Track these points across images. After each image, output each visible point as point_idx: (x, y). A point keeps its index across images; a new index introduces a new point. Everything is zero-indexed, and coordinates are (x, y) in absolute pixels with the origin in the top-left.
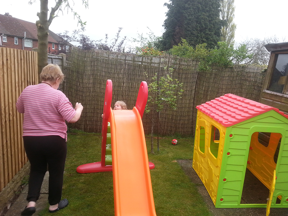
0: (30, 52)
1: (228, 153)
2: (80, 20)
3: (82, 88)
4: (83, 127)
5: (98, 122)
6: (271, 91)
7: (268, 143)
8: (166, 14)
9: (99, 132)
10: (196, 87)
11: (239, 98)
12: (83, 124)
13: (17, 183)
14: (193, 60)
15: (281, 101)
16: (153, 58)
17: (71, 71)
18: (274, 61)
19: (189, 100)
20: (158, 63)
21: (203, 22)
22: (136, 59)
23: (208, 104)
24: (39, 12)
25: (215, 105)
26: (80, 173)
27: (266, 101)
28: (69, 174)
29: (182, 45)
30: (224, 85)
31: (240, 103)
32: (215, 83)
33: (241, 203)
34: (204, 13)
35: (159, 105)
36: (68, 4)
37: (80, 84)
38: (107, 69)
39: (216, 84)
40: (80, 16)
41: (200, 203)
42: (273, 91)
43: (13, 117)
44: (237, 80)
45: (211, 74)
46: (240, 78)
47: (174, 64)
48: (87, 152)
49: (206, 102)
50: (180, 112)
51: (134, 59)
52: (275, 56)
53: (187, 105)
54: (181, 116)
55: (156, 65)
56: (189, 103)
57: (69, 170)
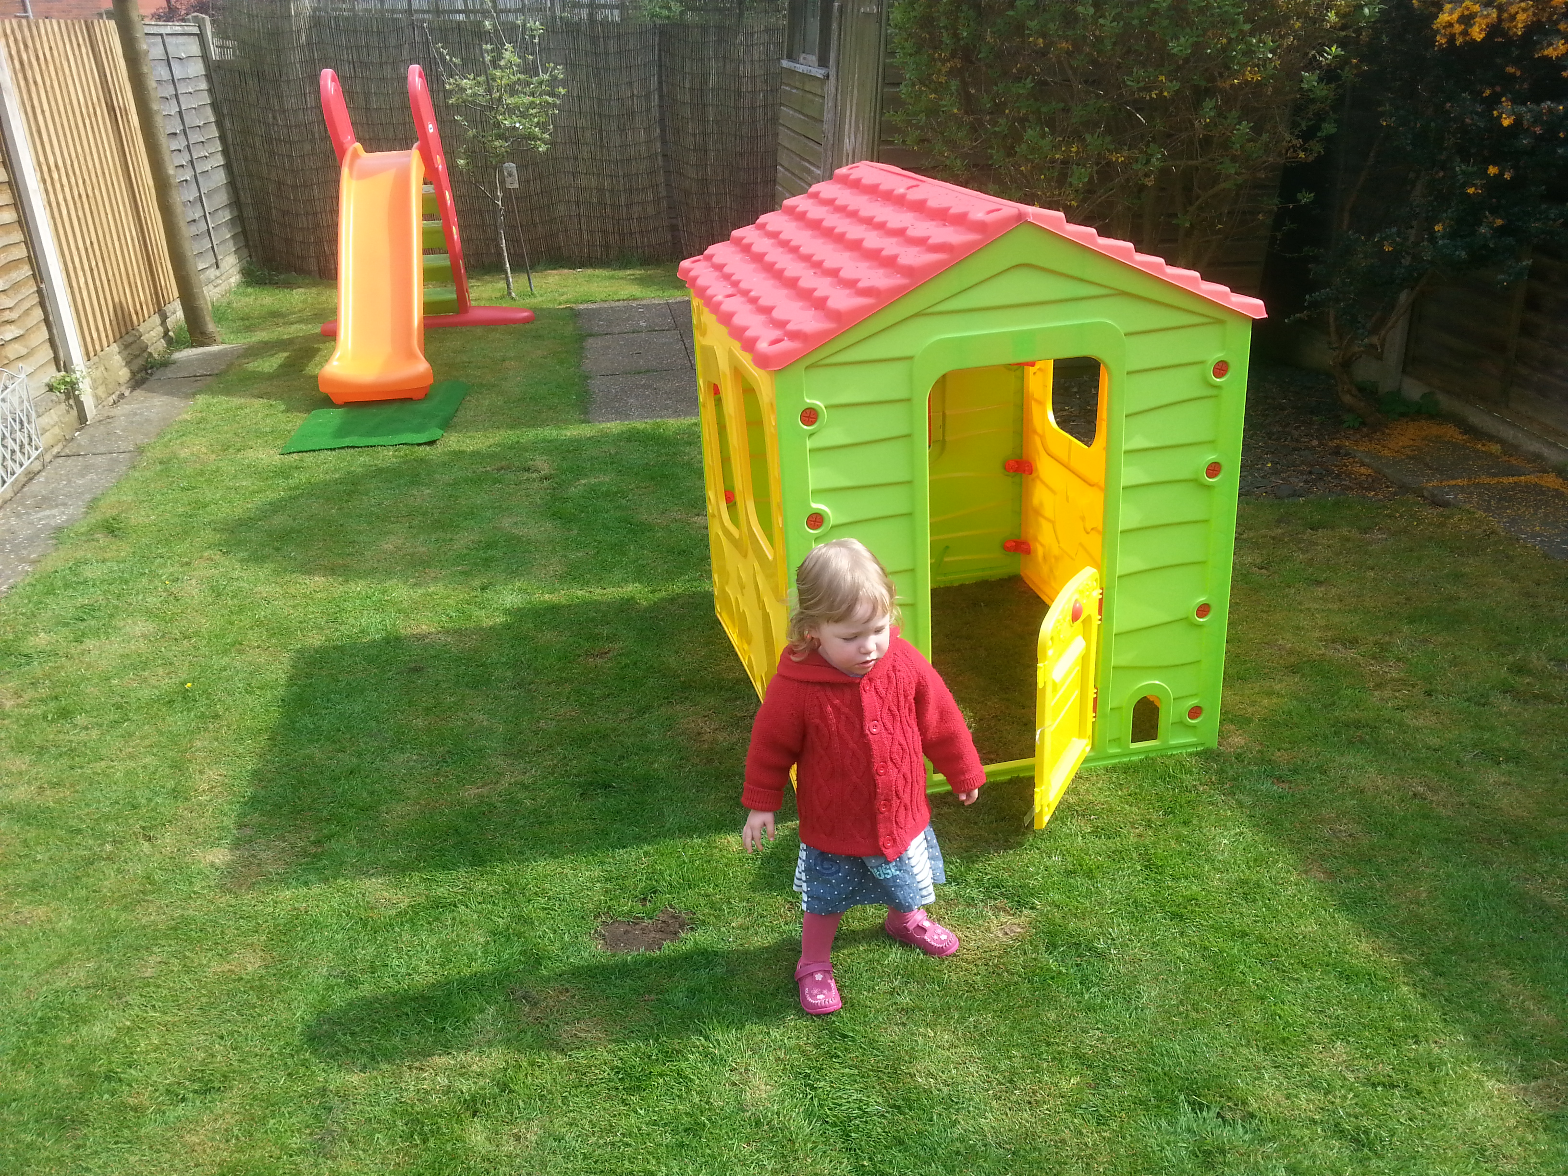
17: (237, 75)
38: (354, 51)
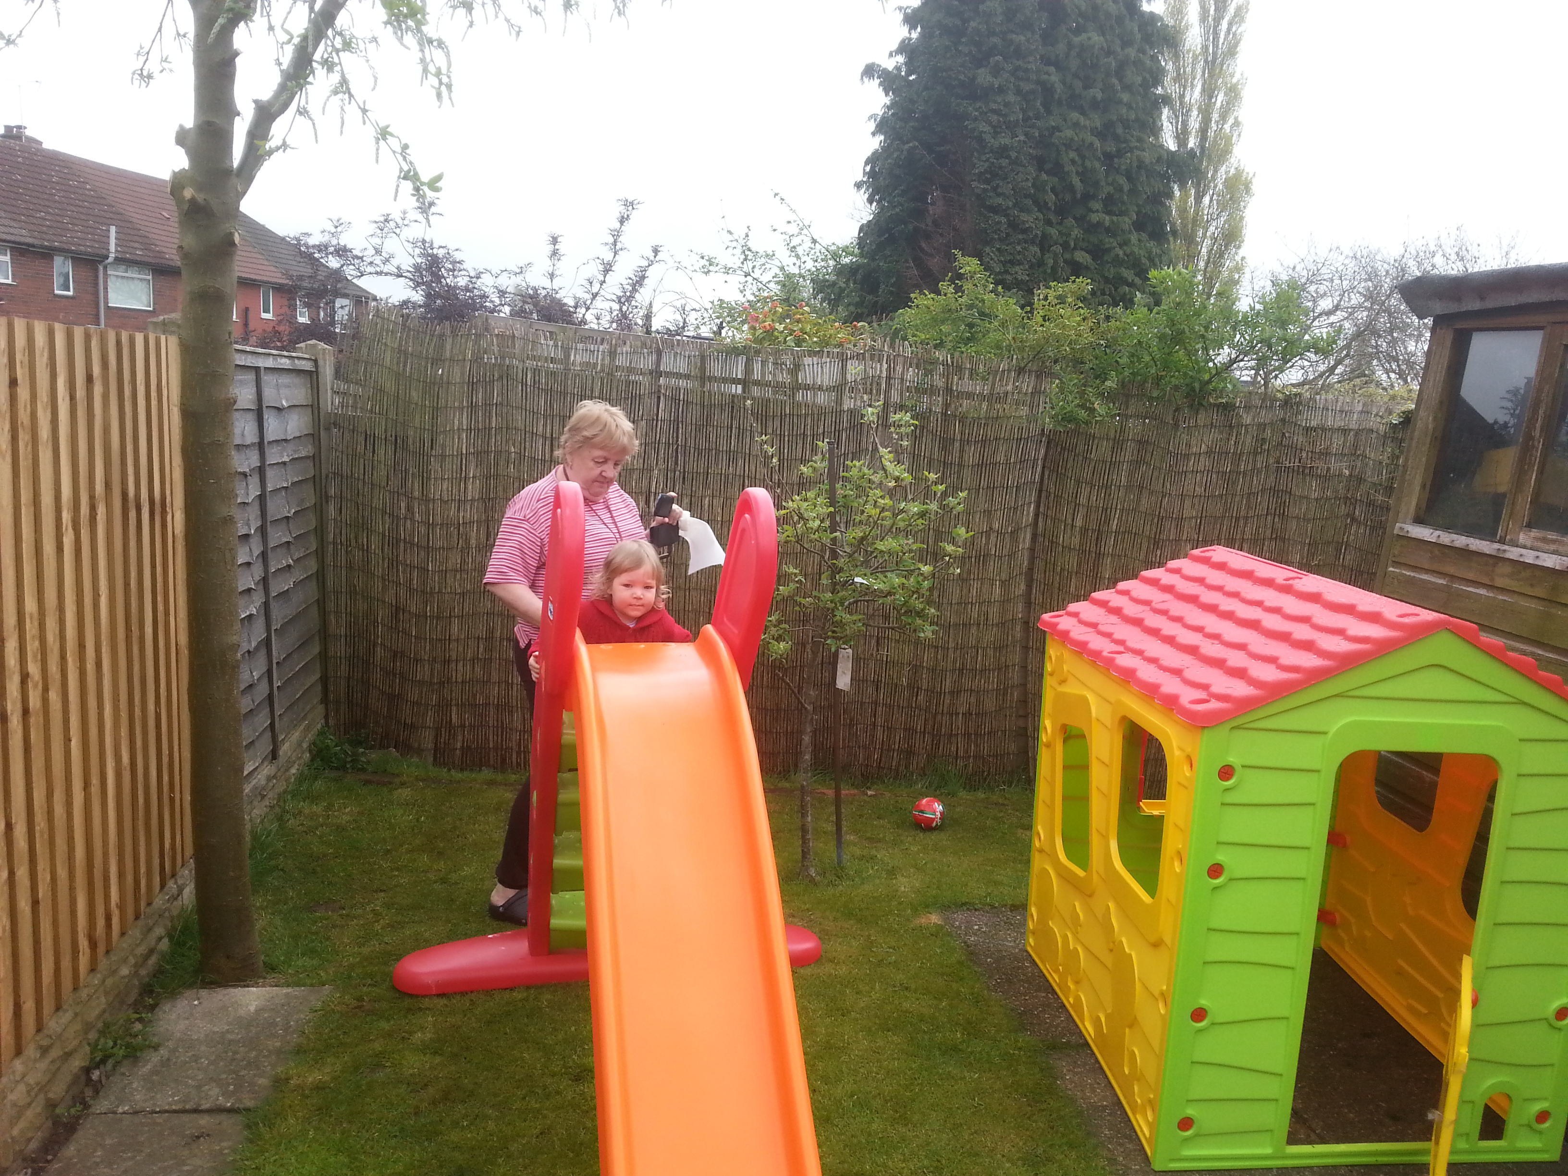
0: (139, 338)
1: (1215, 871)
2: (406, 168)
3: (423, 530)
4: (427, 739)
5: (511, 713)
6: (1436, 526)
7: (1429, 809)
8: (872, 126)
9: (518, 764)
10: (1037, 515)
11: (1265, 569)
12: (429, 722)
13: (68, 1055)
14: (1020, 371)
15: (1492, 580)
16: (807, 361)
17: (361, 439)
18: (1449, 367)
19: (1002, 583)
20: (829, 389)
21: (1073, 162)
22: (715, 369)
23: (1103, 604)
24: (189, 122)
25: (1140, 608)
26: (411, 996)
27: (1412, 581)
28: (355, 1003)
29: (958, 289)
30: (1187, 503)
31: (1271, 597)
32: (1141, 488)
33: (1292, 1140)
34: (1075, 116)
35: (841, 615)
36: (344, 82)
37: (409, 509)
39: (1145, 494)
40: (405, 147)
41: (1071, 1146)
42: (1447, 527)
43: (46, 689)
44: (1259, 472)
45: (1118, 444)
46: (1271, 461)
47: (920, 390)
48: (454, 877)
49: (1095, 595)
50: (956, 649)
51: (703, 369)
52: (1454, 339)
53: (994, 612)
54: (961, 671)
55: (822, 399)
56: (1005, 601)
57: (350, 977)
